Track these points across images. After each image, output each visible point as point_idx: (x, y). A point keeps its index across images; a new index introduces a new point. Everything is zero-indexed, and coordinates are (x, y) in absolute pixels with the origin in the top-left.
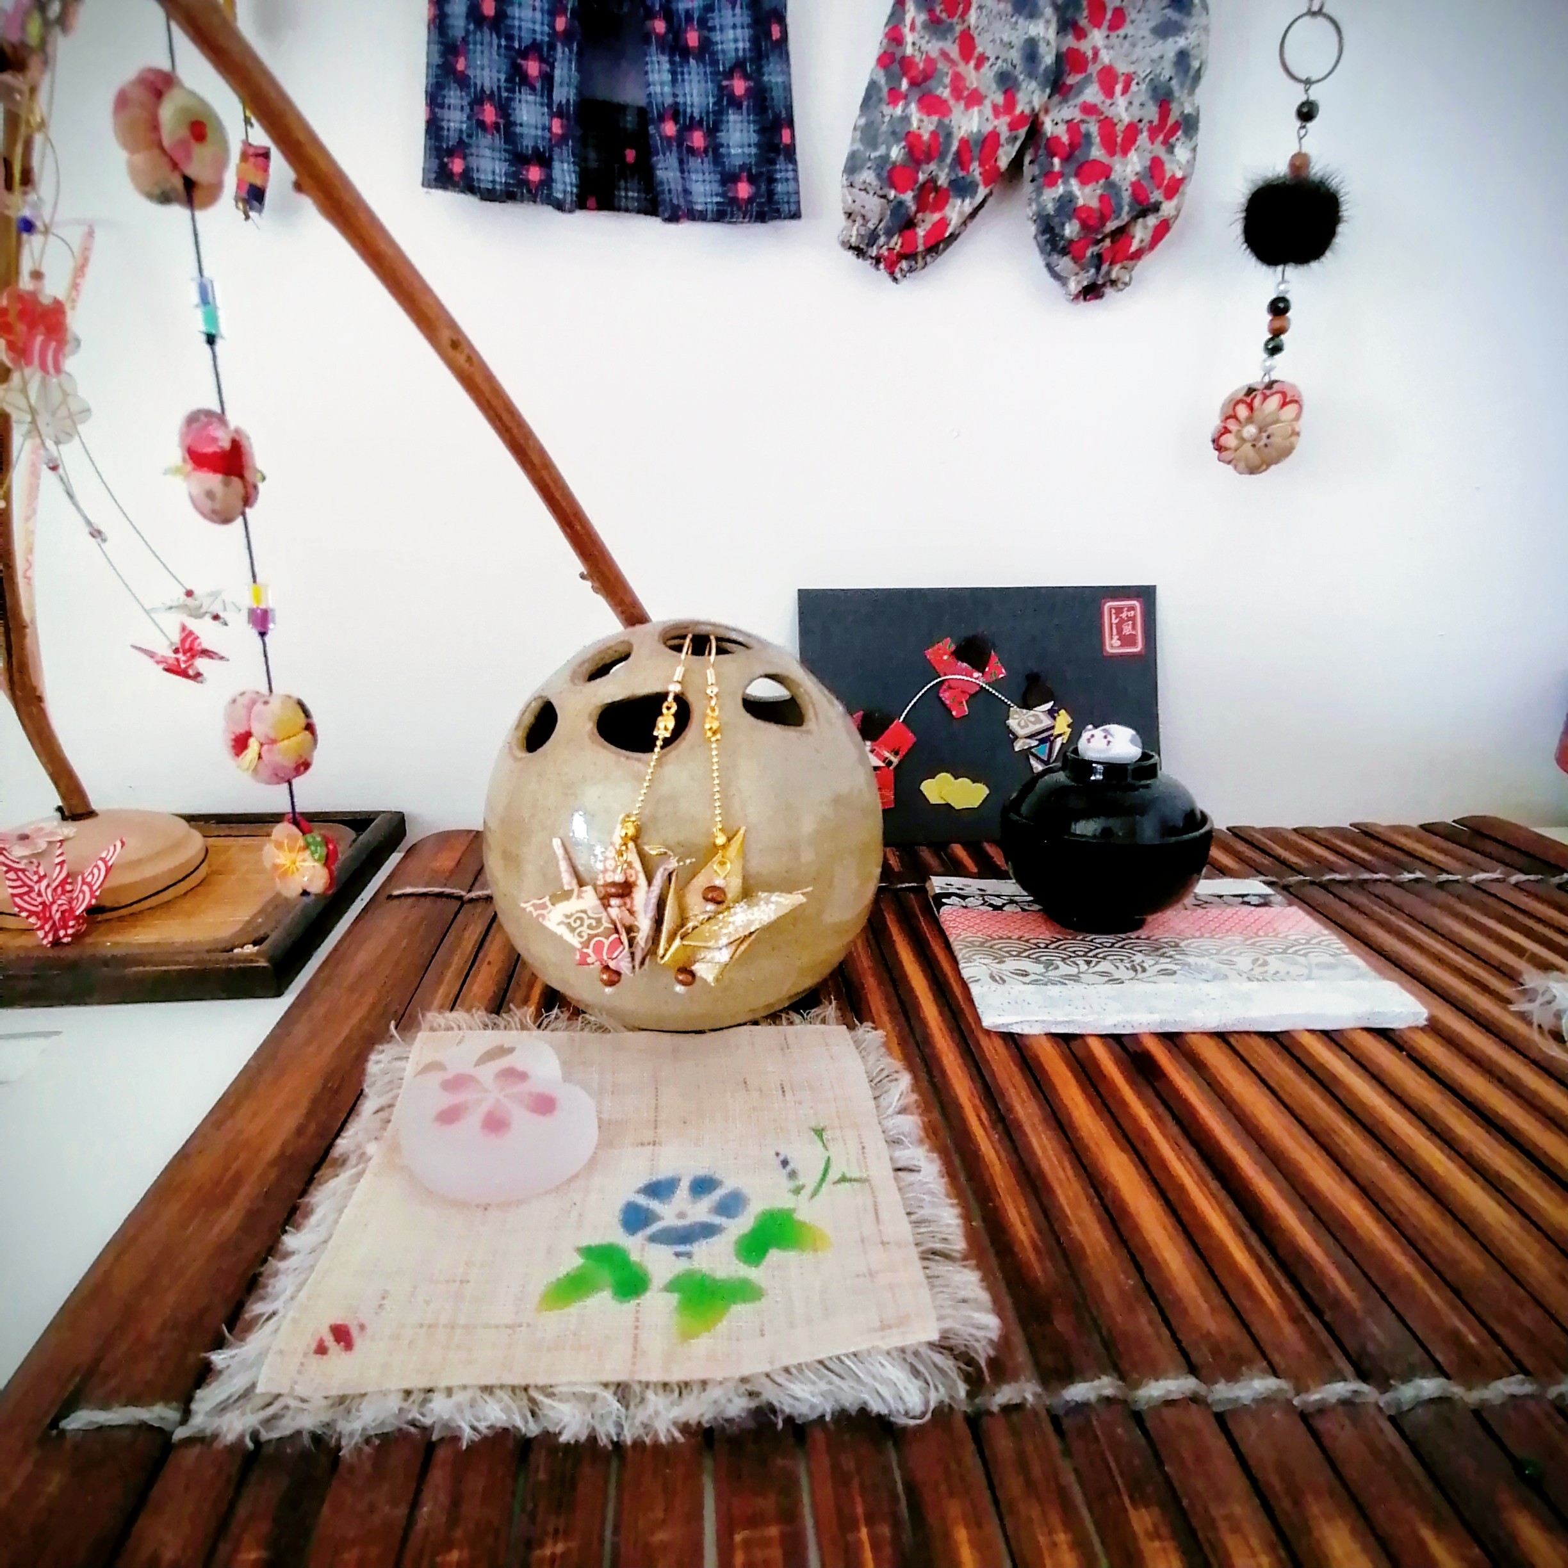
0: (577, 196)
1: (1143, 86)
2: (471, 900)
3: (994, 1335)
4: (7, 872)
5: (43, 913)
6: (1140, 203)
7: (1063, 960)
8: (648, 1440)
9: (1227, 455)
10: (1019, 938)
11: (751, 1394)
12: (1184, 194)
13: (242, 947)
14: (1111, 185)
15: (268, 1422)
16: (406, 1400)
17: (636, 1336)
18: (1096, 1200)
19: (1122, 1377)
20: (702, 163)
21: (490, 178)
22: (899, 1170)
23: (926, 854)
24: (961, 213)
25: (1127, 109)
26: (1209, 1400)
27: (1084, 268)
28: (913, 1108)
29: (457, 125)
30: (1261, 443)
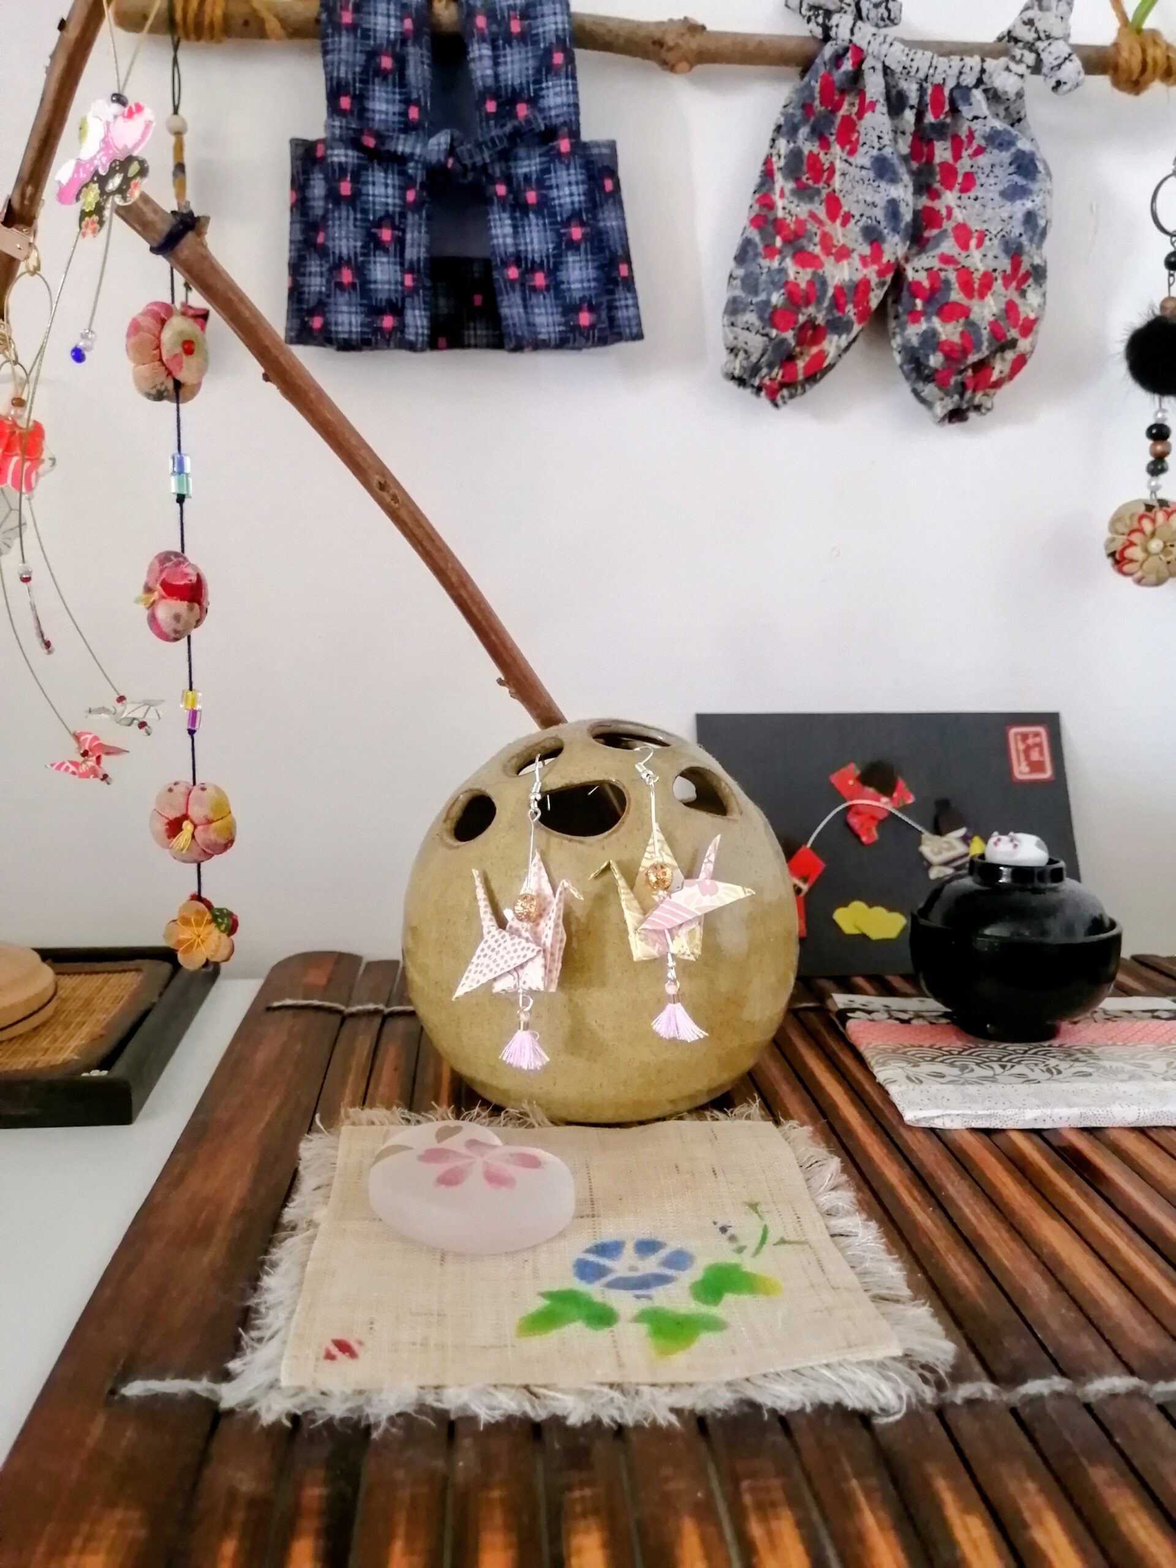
1: (996, 242)
2: (353, 1013)
6: (998, 340)
7: (978, 1064)
10: (932, 1046)
12: (1037, 332)
13: (88, 1072)
14: (971, 325)
17: (618, 1352)
19: (1070, 1378)
20: (544, 298)
22: (836, 1235)
24: (837, 346)
25: (981, 261)
26: (1151, 1395)
27: (948, 394)
28: (845, 1186)
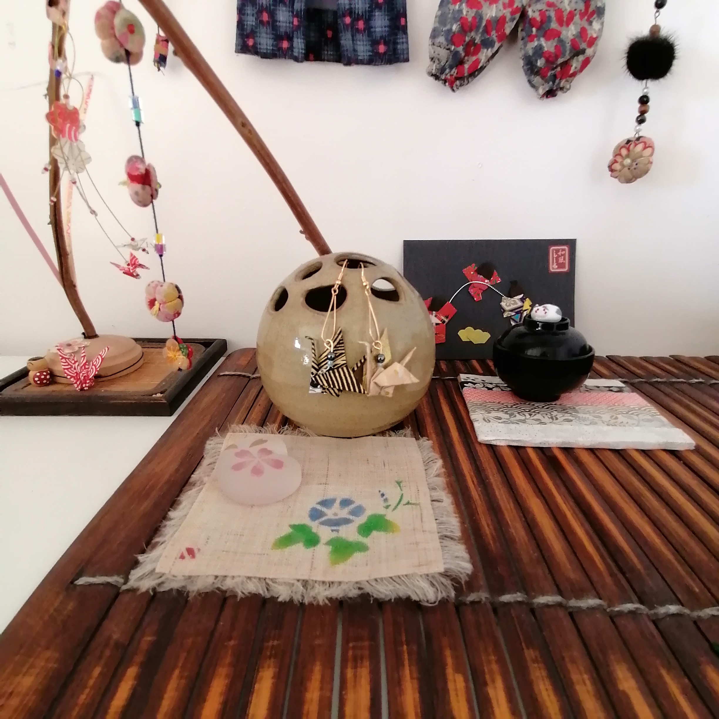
0: (304, 53)
2: (254, 378)
3: (469, 572)
4: (61, 359)
5: (77, 377)
6: (575, 49)
7: (519, 413)
8: (315, 603)
9: (615, 174)
10: (499, 403)
11: (360, 589)
12: (596, 45)
13: (156, 394)
14: (561, 41)
15: (160, 585)
16: (215, 579)
17: (313, 562)
18: (524, 519)
19: (527, 593)
20: (363, 35)
21: (265, 47)
22: (433, 501)
23: (459, 364)
24: (486, 56)
25: (569, 5)
26: (567, 606)
27: (547, 82)
28: (443, 475)
29: (251, 23)
30: (632, 168)
